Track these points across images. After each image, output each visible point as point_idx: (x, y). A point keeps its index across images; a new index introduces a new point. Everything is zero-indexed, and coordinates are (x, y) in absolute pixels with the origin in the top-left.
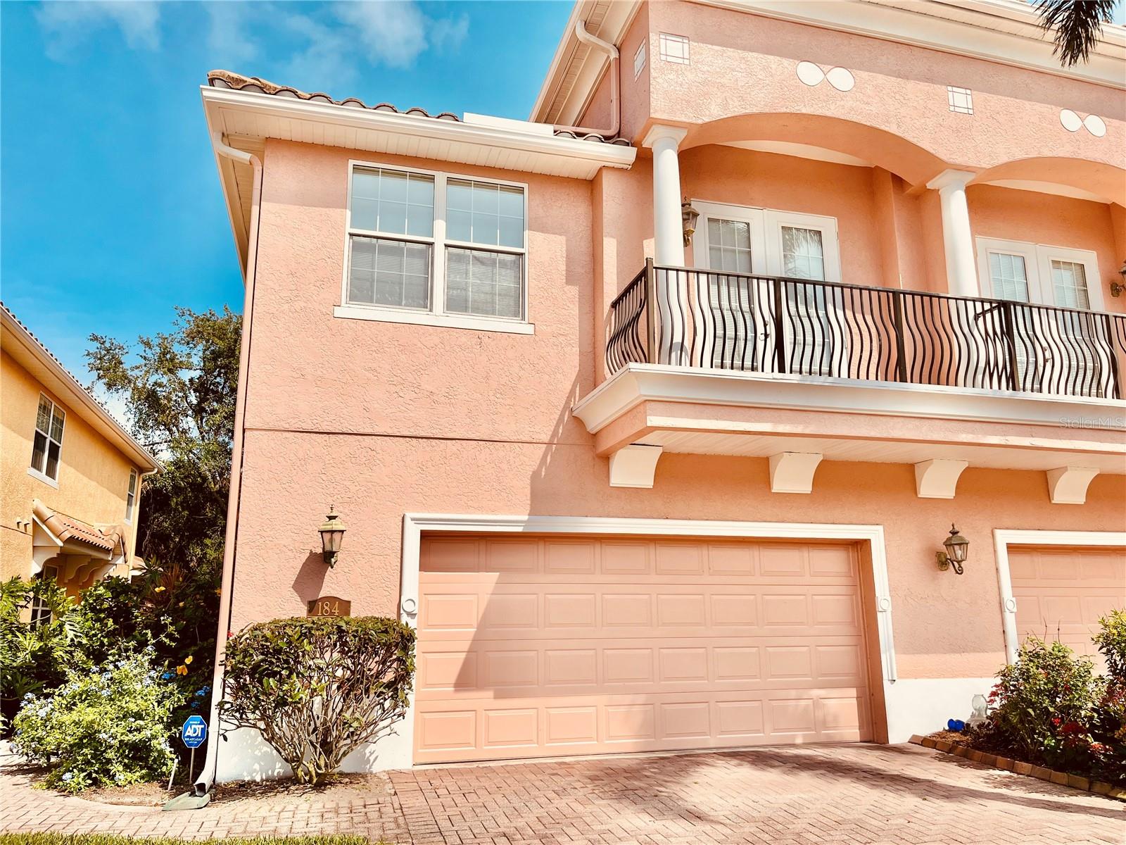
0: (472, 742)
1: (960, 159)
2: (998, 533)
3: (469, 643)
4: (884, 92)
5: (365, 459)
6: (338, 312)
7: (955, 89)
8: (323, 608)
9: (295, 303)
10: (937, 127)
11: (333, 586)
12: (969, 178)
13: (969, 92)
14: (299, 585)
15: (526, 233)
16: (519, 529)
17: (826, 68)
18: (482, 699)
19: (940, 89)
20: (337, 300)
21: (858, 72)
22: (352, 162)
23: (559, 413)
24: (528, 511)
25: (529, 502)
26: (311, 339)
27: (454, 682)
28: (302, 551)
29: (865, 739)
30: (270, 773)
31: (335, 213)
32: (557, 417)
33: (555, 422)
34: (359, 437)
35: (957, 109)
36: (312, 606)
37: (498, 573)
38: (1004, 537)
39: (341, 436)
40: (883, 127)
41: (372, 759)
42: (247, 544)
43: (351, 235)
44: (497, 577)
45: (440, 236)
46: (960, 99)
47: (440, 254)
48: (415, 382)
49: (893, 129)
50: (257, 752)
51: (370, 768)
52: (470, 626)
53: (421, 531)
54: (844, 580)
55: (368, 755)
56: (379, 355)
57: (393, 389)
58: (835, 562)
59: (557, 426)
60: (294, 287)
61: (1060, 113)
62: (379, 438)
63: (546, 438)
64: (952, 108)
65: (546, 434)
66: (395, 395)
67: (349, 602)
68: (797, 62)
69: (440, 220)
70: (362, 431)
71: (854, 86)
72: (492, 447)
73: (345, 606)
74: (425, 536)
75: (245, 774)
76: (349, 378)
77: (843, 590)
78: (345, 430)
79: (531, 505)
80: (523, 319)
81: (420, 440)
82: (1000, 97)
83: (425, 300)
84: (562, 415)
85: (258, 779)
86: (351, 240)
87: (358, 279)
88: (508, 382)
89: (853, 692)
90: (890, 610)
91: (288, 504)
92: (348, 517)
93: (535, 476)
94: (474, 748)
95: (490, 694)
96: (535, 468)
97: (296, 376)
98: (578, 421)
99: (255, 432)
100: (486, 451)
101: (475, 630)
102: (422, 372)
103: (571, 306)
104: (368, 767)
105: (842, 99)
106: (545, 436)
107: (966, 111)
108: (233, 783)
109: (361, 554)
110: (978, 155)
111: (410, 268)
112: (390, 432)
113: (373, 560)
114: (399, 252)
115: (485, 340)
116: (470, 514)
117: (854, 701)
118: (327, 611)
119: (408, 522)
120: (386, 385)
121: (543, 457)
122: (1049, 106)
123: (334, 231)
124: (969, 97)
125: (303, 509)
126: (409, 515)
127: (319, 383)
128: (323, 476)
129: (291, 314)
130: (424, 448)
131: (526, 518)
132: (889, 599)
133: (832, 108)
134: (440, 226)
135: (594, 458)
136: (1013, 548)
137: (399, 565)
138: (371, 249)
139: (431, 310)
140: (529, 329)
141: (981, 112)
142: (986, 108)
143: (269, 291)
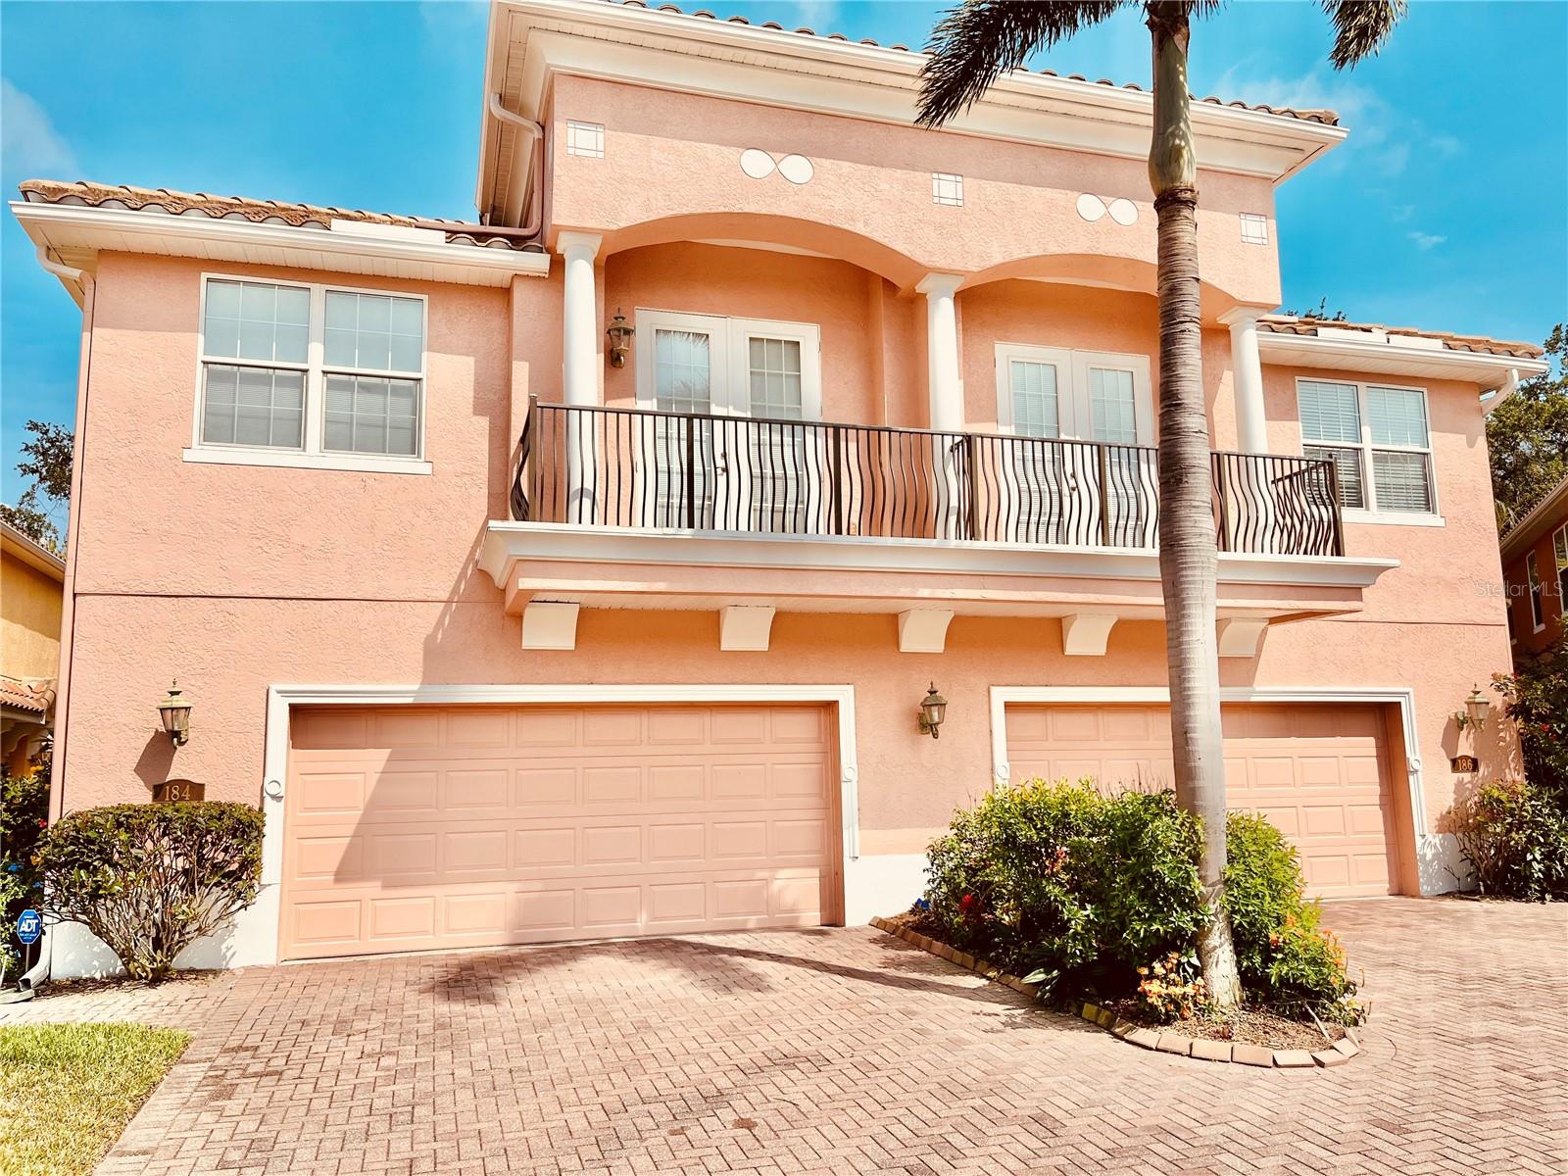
0: (356, 934)
1: (943, 261)
2: (994, 690)
3: (354, 827)
4: (850, 183)
5: (221, 624)
6: (188, 455)
7: (942, 176)
8: (171, 792)
9: (136, 446)
10: (915, 223)
11: (183, 767)
12: (957, 284)
13: (959, 179)
14: (142, 769)
15: (425, 355)
16: (409, 700)
17: (778, 156)
18: (369, 889)
19: (921, 177)
20: (186, 442)
21: (818, 160)
22: (204, 276)
23: (461, 565)
24: (420, 680)
25: (421, 669)
26: (154, 488)
27: (335, 870)
28: (147, 730)
29: (823, 923)
30: (111, 970)
31: (184, 337)
32: (459, 571)
33: (456, 577)
34: (215, 600)
35: (943, 201)
36: (158, 791)
37: (389, 750)
38: (1001, 695)
39: (193, 599)
40: (846, 227)
41: (229, 954)
42: (80, 723)
43: (205, 363)
44: (388, 754)
45: (316, 360)
46: (947, 188)
47: (316, 385)
48: (282, 534)
49: (859, 228)
50: (95, 949)
51: (227, 964)
52: (356, 808)
53: (290, 705)
54: (815, 747)
55: (224, 950)
56: (240, 505)
57: (256, 543)
58: (804, 726)
59: (458, 582)
60: (133, 428)
61: (1077, 199)
62: (238, 600)
63: (445, 596)
64: (936, 200)
65: (444, 591)
66: (260, 551)
67: (203, 785)
68: (741, 150)
69: (315, 343)
70: (217, 593)
71: (813, 177)
72: (377, 607)
73: (198, 790)
74: (295, 710)
75: (83, 971)
76: (202, 532)
77: (812, 758)
78: (196, 593)
79: (424, 673)
80: (419, 456)
81: (289, 601)
82: (1000, 183)
83: (298, 441)
84: (465, 568)
85: (98, 976)
86: (206, 369)
87: (213, 415)
88: (398, 532)
89: (816, 872)
90: (855, 779)
91: (128, 678)
92: (201, 692)
93: (429, 641)
94: (358, 941)
95: (379, 884)
96: (430, 630)
97: (137, 531)
98: (485, 575)
99: (88, 597)
100: (369, 612)
101: (361, 812)
102: (292, 523)
103: (480, 439)
104: (224, 963)
105: (796, 194)
106: (442, 592)
107: (954, 202)
108: (68, 980)
109: (217, 732)
110: (965, 255)
111: (280, 401)
112: (252, 593)
113: (232, 738)
114: (267, 380)
115: (370, 482)
116: (350, 684)
117: (817, 881)
118: (175, 796)
119: (273, 695)
120: (248, 540)
121: (440, 617)
122: (1063, 191)
123: (182, 359)
124: (960, 185)
125: (146, 683)
126: (274, 688)
127: (164, 538)
128: (169, 645)
129: (129, 459)
130: (294, 610)
131: (416, 687)
132: (855, 767)
133: (783, 204)
134: (316, 350)
135: (503, 617)
136: (1010, 707)
137: (263, 742)
138: (230, 378)
139: (304, 450)
140: (426, 469)
141: (974, 203)
142: (979, 198)
143: (103, 433)
